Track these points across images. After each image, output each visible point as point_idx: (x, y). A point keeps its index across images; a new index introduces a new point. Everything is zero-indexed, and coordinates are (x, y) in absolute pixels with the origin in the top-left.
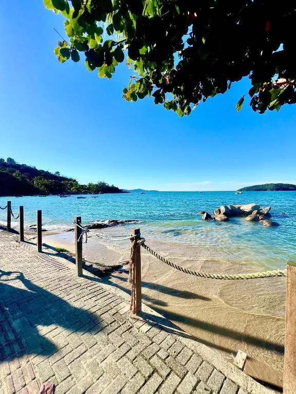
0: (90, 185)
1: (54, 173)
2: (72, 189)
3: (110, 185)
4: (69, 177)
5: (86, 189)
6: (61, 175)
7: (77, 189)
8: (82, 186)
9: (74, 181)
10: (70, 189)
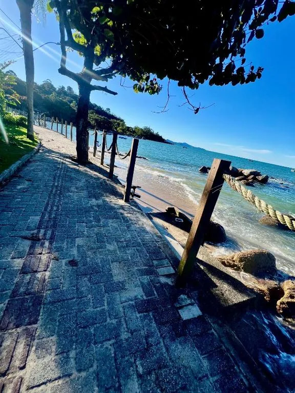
0: (136, 128)
1: (105, 109)
2: (118, 129)
3: (155, 133)
4: (118, 116)
5: (131, 132)
6: (111, 113)
7: (123, 130)
8: (128, 128)
9: (122, 121)
10: (116, 128)
